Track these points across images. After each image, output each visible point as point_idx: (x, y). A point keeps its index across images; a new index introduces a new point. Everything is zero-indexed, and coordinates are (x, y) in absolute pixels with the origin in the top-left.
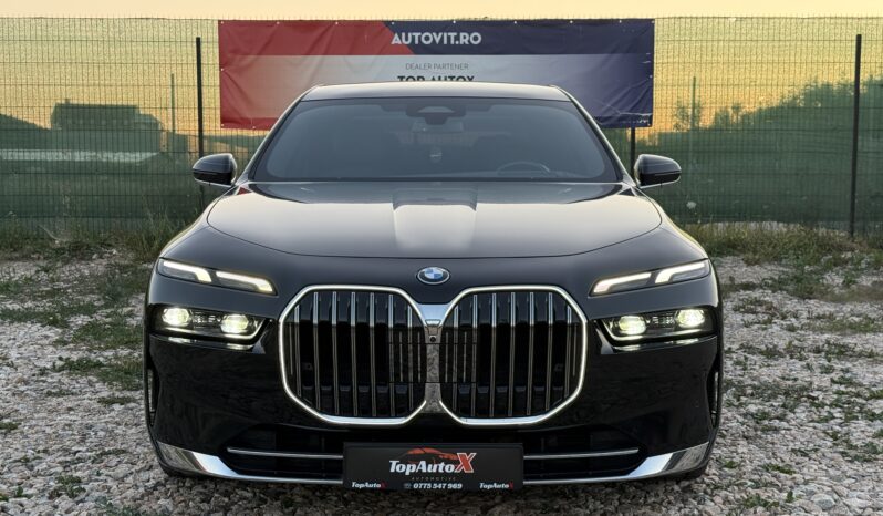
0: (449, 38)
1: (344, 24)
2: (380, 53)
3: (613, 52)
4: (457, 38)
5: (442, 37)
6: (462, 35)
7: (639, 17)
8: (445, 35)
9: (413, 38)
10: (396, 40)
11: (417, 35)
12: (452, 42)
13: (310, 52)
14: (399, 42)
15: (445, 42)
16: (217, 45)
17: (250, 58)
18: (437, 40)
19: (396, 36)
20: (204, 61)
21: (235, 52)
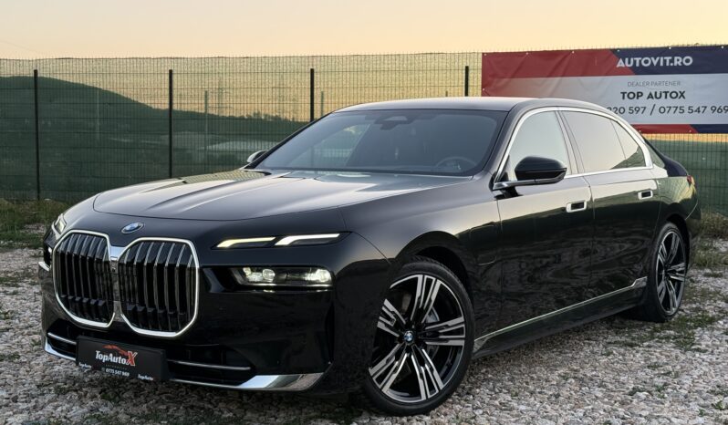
0: (665, 61)
1: (579, 53)
2: (607, 74)
4: (672, 61)
5: (659, 61)
6: (676, 58)
8: (662, 59)
9: (635, 62)
10: (620, 64)
11: (638, 59)
12: (668, 64)
13: (551, 75)
14: (623, 65)
15: (662, 64)
16: (480, 71)
17: (505, 80)
18: (655, 63)
19: (621, 61)
20: (470, 83)
21: (494, 76)
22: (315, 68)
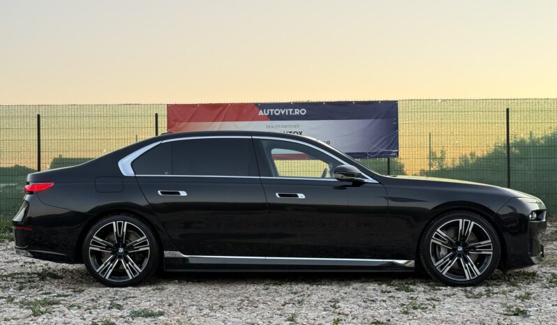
0: (289, 112)
1: (233, 105)
2: (252, 120)
3: (376, 118)
4: (293, 112)
5: (285, 112)
6: (296, 110)
7: (390, 100)
8: (287, 110)
9: (270, 112)
10: (261, 113)
11: (272, 110)
12: (291, 114)
13: (214, 121)
14: (262, 114)
15: (287, 114)
16: (166, 117)
17: (184, 124)
18: (283, 113)
19: (261, 111)
20: (159, 125)
21: (176, 120)
22: (41, 114)
